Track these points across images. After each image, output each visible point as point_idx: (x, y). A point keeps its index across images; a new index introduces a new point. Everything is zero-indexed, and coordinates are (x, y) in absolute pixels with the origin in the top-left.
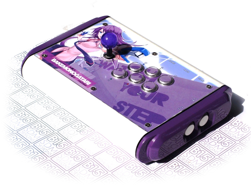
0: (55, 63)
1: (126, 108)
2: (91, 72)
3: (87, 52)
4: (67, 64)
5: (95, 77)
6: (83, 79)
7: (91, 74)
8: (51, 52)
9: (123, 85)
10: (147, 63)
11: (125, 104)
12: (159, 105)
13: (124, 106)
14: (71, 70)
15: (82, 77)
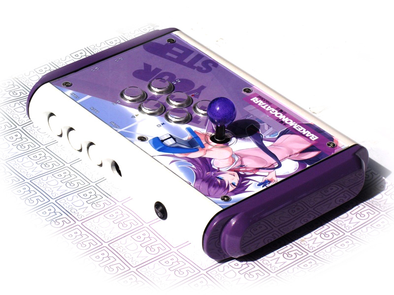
0: (312, 133)
1: (199, 64)
2: (252, 116)
3: (259, 148)
4: (291, 131)
5: (245, 109)
6: (263, 105)
7: (251, 112)
8: (320, 152)
9: (201, 94)
10: (157, 126)
11: (199, 69)
12: (149, 65)
13: (202, 67)
14: (283, 120)
15: (265, 108)
